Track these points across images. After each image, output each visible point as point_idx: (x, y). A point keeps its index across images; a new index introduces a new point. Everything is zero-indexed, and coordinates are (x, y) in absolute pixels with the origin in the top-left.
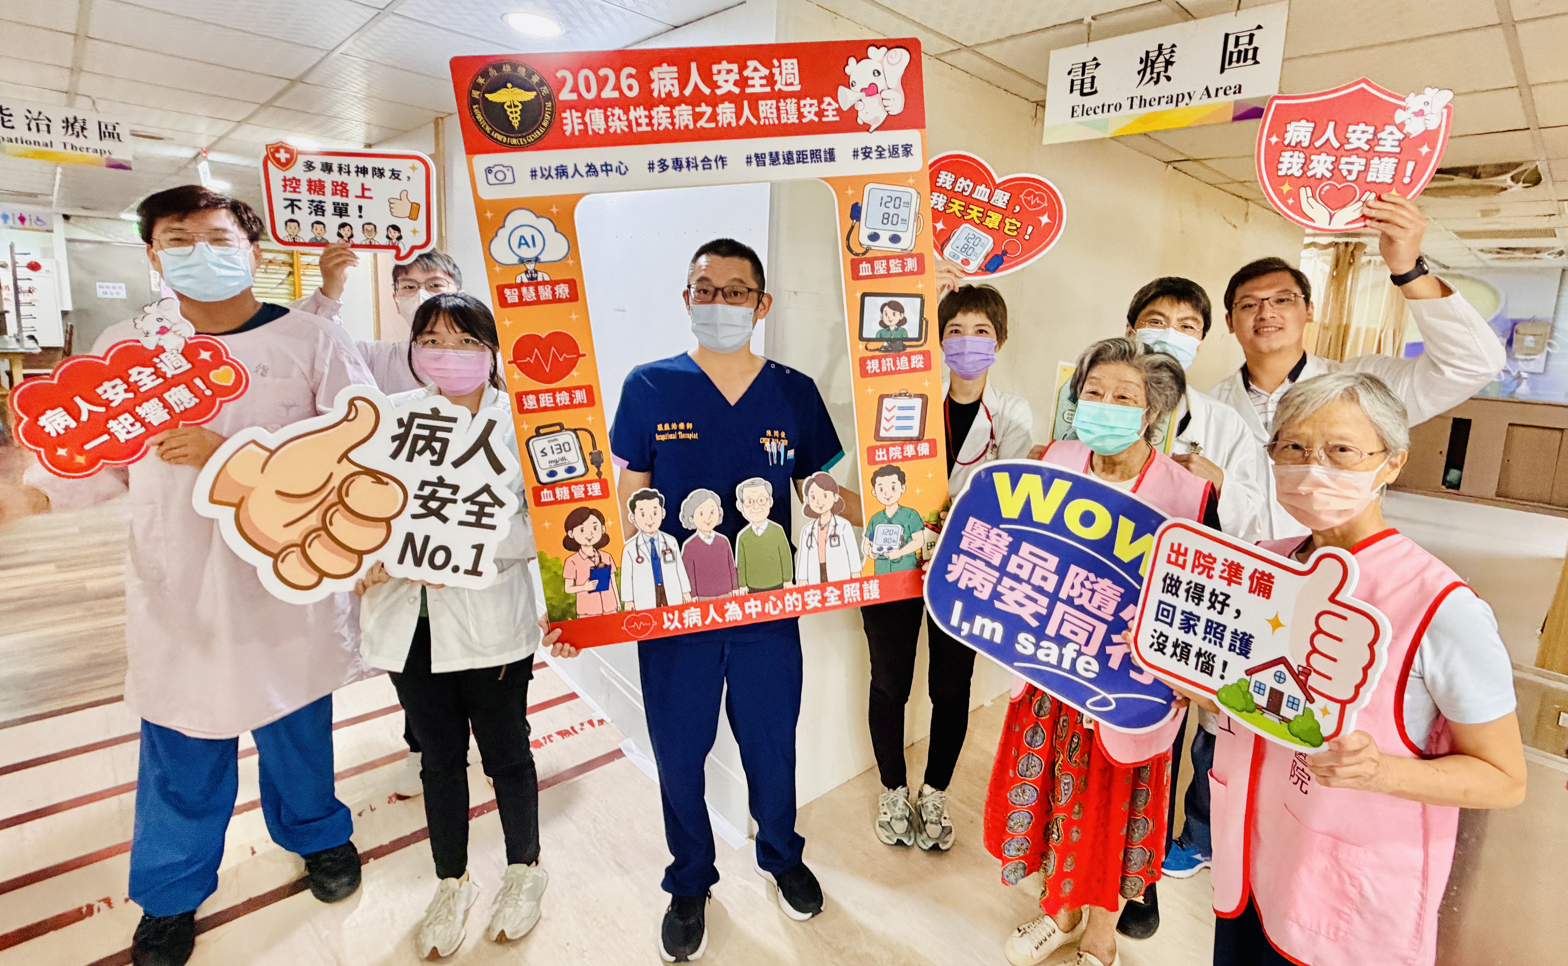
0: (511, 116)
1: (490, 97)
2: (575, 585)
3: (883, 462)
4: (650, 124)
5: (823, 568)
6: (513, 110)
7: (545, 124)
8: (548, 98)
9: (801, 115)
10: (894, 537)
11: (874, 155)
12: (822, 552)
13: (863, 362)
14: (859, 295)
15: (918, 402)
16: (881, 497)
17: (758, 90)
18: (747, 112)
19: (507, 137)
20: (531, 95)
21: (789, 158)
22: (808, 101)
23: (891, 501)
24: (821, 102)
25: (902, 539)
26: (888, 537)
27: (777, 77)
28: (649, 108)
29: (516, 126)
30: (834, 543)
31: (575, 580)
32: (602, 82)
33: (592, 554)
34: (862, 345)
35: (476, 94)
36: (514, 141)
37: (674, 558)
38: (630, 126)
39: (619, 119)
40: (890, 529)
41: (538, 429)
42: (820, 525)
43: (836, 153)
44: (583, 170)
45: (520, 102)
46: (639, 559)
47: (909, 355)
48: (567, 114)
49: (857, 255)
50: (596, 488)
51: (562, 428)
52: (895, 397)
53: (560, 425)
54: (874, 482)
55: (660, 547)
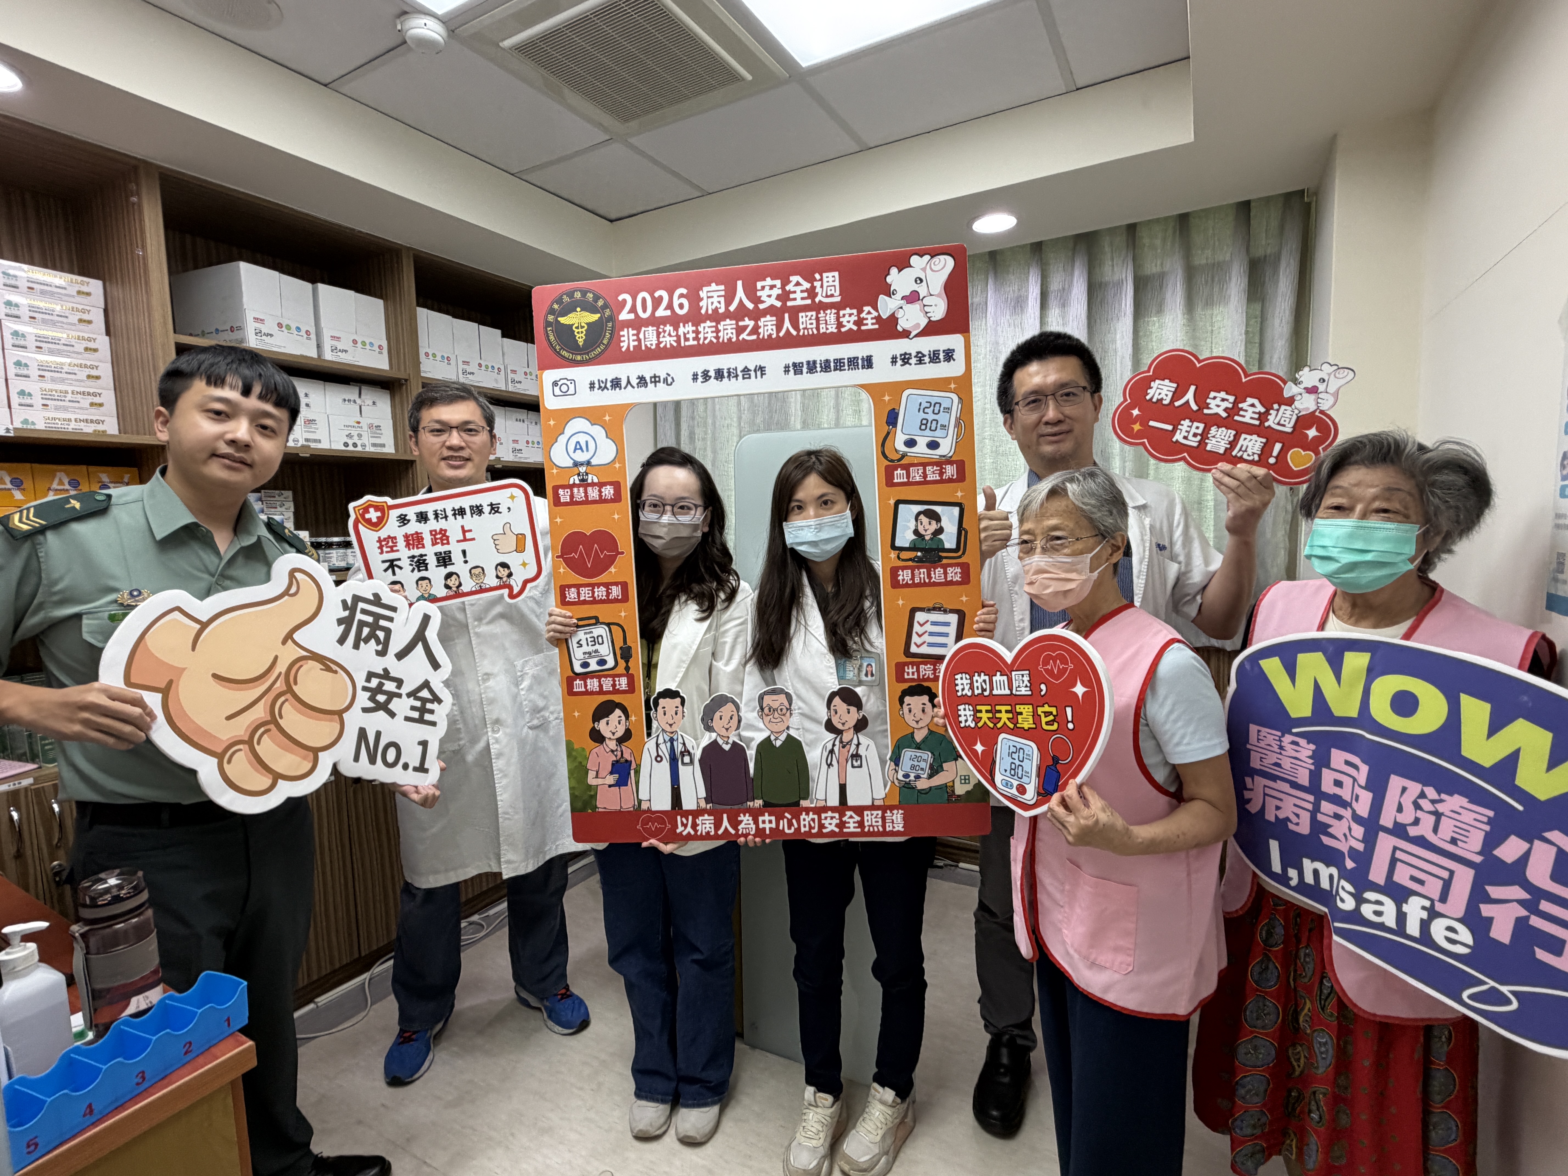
0: (578, 335)
1: (562, 320)
2: (597, 777)
3: (912, 680)
4: (696, 338)
5: (843, 788)
6: (580, 330)
7: (605, 342)
8: (610, 319)
9: (840, 325)
10: (923, 765)
11: (913, 361)
12: (842, 774)
13: (894, 572)
14: (892, 502)
15: (953, 618)
16: (909, 718)
17: (799, 302)
18: (787, 324)
19: (573, 354)
20: (596, 317)
21: (826, 367)
22: (848, 311)
23: (921, 724)
24: (860, 311)
25: (931, 767)
26: (916, 763)
27: (818, 290)
28: (696, 324)
29: (581, 344)
30: (855, 764)
31: (597, 772)
32: (657, 302)
33: (614, 747)
34: (893, 555)
35: (551, 318)
36: (579, 358)
37: (692, 762)
38: (679, 341)
39: (670, 335)
40: (918, 754)
42: (841, 742)
43: (874, 360)
44: (634, 382)
45: (587, 324)
46: (659, 759)
47: (945, 567)
48: (624, 332)
49: (892, 461)
50: (623, 682)
51: (597, 621)
52: (929, 610)
53: (596, 618)
54: (901, 702)
55: (679, 748)
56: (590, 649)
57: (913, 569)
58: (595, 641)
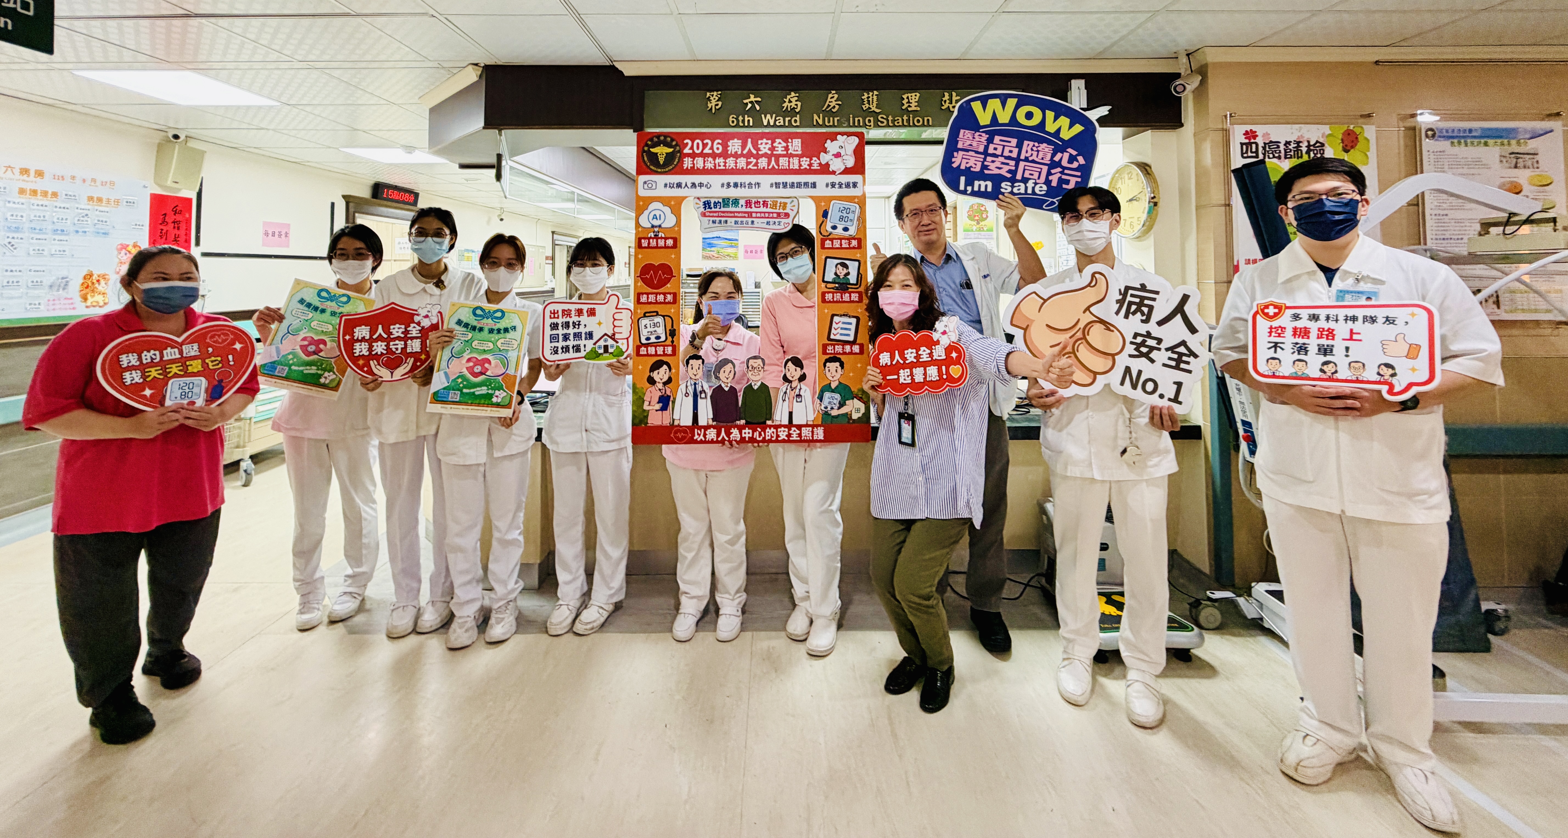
0: (660, 159)
1: (652, 150)
2: (649, 405)
3: (831, 354)
4: (725, 166)
5: (791, 414)
6: (662, 157)
7: (675, 163)
8: (679, 152)
9: (800, 165)
10: (835, 401)
11: (837, 186)
12: (791, 405)
13: (823, 294)
15: (854, 321)
16: (828, 375)
17: (780, 152)
18: (773, 163)
19: (657, 168)
20: (672, 150)
21: (792, 185)
22: (805, 159)
23: (835, 378)
24: (811, 159)
25: (840, 403)
26: (831, 400)
27: (790, 147)
28: (725, 159)
29: (661, 163)
30: (798, 400)
31: (650, 402)
32: (705, 146)
33: (661, 388)
34: (823, 285)
35: (646, 148)
36: (660, 170)
37: (706, 397)
38: (715, 166)
39: (710, 163)
40: (833, 396)
41: (645, 313)
42: (791, 387)
43: (817, 184)
44: (689, 185)
45: (666, 154)
46: (687, 395)
48: (686, 159)
49: (824, 235)
50: (669, 350)
51: (657, 314)
52: (841, 316)
53: (657, 312)
54: (825, 366)
55: (699, 389)
56: (652, 330)
57: (833, 293)
58: (655, 325)
